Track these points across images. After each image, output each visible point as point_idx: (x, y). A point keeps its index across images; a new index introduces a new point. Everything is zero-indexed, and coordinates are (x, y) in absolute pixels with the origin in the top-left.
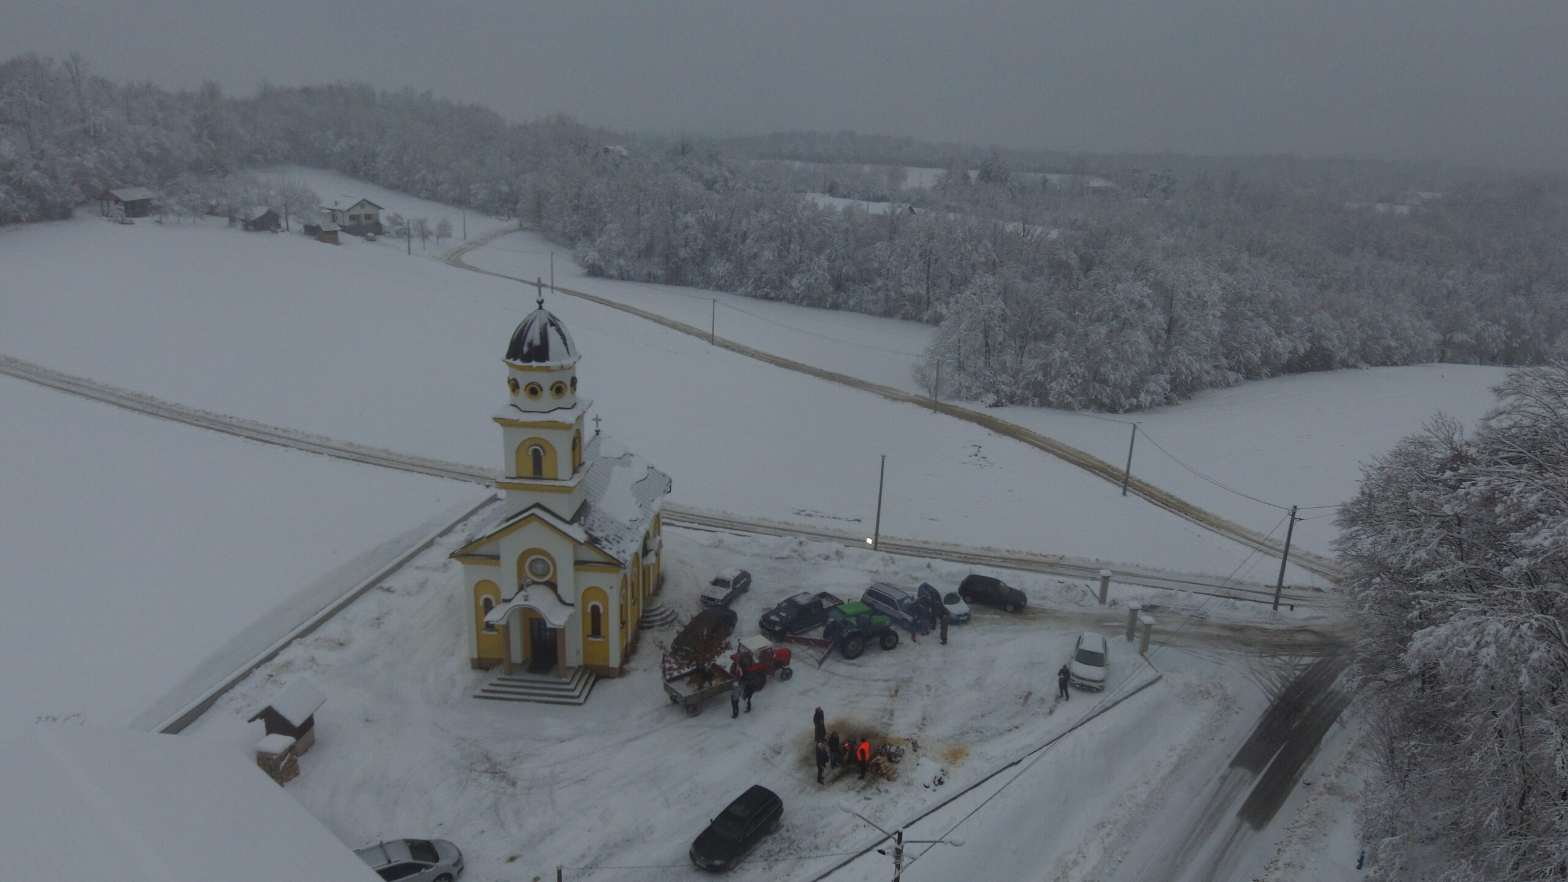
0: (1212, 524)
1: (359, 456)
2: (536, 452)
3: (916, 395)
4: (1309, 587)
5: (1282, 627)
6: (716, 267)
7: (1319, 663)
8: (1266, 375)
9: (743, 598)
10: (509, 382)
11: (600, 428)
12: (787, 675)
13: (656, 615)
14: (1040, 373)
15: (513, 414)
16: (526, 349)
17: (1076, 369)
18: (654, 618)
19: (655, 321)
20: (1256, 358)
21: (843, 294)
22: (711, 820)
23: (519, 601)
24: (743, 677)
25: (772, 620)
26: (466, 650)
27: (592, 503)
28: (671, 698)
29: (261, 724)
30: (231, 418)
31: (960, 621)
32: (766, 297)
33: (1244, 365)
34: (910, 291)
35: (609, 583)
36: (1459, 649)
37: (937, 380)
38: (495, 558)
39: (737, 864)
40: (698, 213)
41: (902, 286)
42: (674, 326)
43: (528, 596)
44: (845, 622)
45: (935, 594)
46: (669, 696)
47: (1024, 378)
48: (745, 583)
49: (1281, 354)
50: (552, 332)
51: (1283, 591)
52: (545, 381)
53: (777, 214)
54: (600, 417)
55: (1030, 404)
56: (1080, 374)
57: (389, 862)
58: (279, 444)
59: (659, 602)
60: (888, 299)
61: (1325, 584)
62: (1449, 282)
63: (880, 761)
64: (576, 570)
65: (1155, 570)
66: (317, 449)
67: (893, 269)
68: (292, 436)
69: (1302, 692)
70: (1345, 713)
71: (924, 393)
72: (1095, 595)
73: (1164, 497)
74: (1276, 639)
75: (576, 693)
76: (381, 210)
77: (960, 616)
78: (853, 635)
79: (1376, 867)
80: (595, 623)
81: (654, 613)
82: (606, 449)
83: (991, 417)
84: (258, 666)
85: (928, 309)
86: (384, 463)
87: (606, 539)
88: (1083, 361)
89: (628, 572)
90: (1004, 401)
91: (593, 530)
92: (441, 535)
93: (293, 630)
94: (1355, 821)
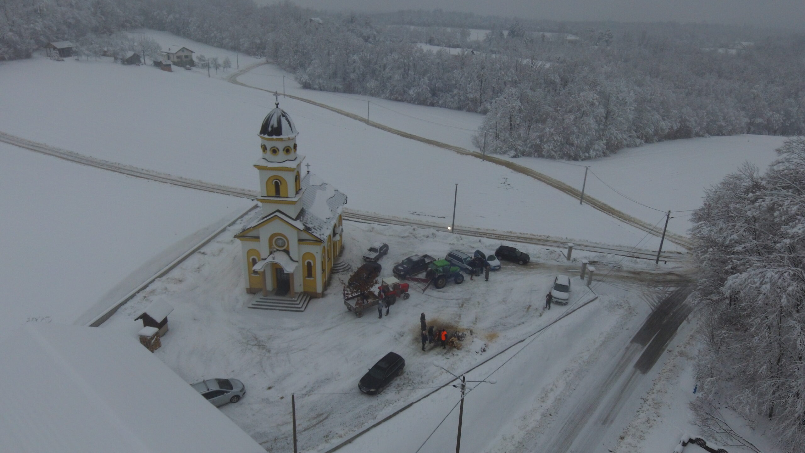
0: (626, 220)
1: (186, 184)
2: (276, 183)
3: (474, 152)
4: (675, 252)
5: (661, 272)
6: (370, 84)
7: (679, 290)
8: (656, 140)
9: (385, 257)
10: (261, 146)
11: (310, 170)
12: (407, 297)
13: (340, 266)
14: (538, 140)
15: (264, 163)
16: (270, 129)
17: (557, 138)
18: (338, 268)
19: (338, 112)
20: (651, 131)
21: (437, 98)
22: (369, 369)
23: (270, 259)
24: (385, 298)
25: (400, 269)
26: (244, 283)
27: (306, 210)
28: (348, 308)
29: (141, 321)
30: (119, 164)
31: (496, 269)
32: (396, 100)
33: (645, 135)
34: (471, 96)
35: (316, 251)
36: (751, 285)
37: (485, 144)
38: (257, 238)
39: (382, 391)
40: (360, 54)
41: (467, 94)
42: (347, 115)
43: (274, 257)
44: (437, 270)
45: (483, 255)
46: (347, 307)
47: (530, 142)
48: (385, 249)
49: (664, 130)
50: (283, 120)
51: (662, 254)
52: (281, 146)
53: (402, 55)
54: (309, 164)
55: (533, 156)
56: (559, 140)
57: (208, 390)
58: (144, 178)
59: (341, 259)
60: (460, 100)
61: (683, 250)
62: (755, 91)
63: (454, 340)
64: (299, 244)
65: (596, 243)
66: (164, 180)
67: (463, 85)
68: (151, 174)
69: (669, 305)
70: (690, 316)
71: (478, 151)
72: (565, 257)
73: (601, 205)
74: (657, 278)
75: (300, 306)
76: (193, 53)
77: (495, 267)
78: (440, 277)
79: (703, 393)
80: (309, 270)
81: (339, 265)
82: (314, 181)
83: (513, 163)
84: (138, 292)
85: (480, 106)
86: (199, 187)
87: (314, 228)
88: (562, 134)
89: (326, 244)
90: (519, 155)
91: (307, 224)
92: (230, 225)
93: (155, 274)
94: (693, 370)
